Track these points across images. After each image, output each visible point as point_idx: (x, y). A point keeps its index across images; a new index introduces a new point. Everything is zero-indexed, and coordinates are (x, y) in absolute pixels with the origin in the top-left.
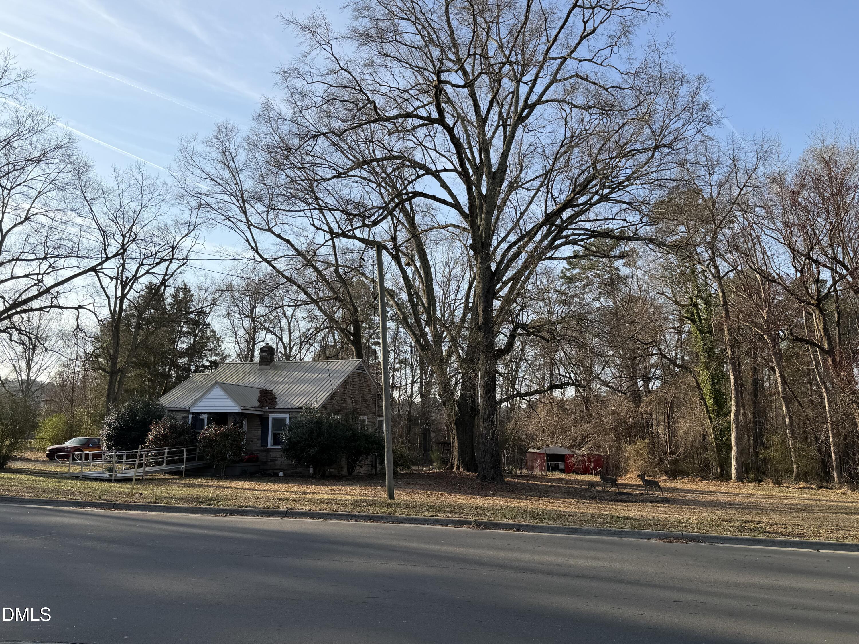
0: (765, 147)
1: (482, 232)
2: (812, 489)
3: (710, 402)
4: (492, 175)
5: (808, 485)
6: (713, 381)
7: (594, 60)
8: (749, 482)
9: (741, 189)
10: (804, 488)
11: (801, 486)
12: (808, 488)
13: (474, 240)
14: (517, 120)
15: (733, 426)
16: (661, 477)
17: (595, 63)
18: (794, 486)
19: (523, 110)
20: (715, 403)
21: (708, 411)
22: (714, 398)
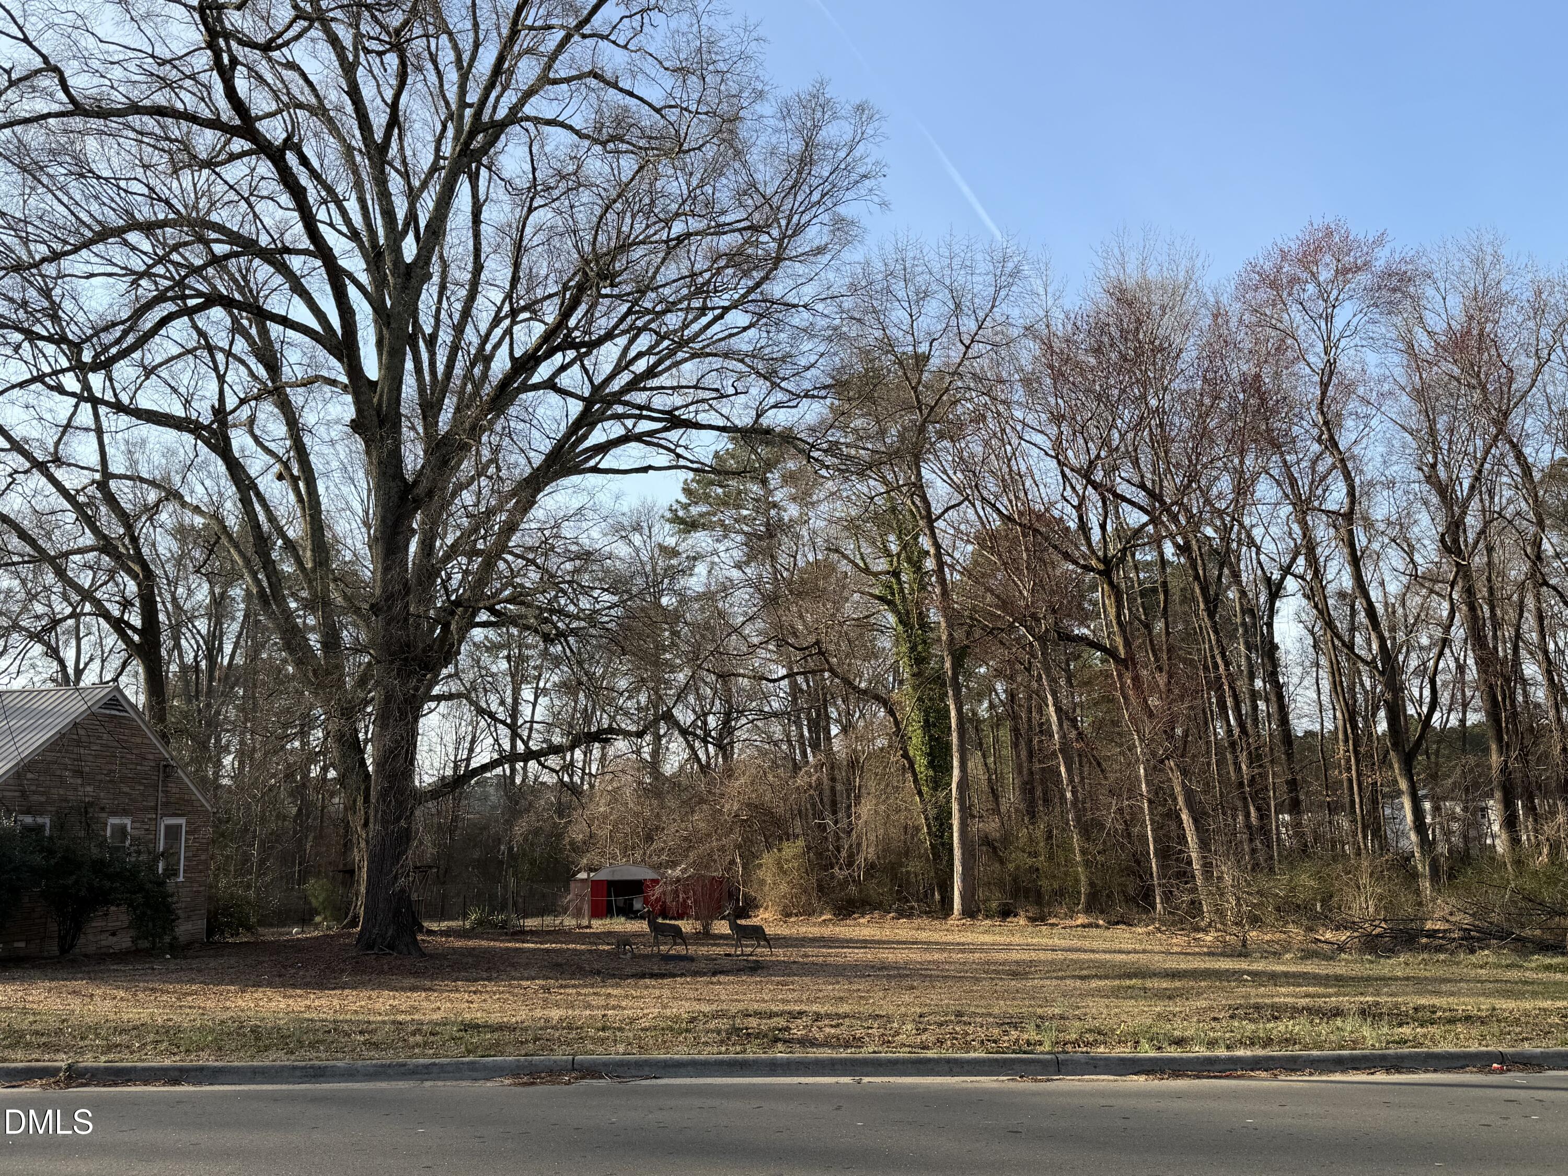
0: (1010, 265)
1: (381, 396)
2: (1097, 926)
3: (921, 762)
4: (402, 269)
5: (1091, 920)
6: (926, 721)
7: (612, 37)
8: (987, 917)
9: (968, 347)
10: (1084, 926)
11: (1079, 922)
12: (1090, 925)
13: (359, 411)
14: (459, 155)
15: (955, 807)
16: (821, 914)
17: (614, 42)
18: (1068, 922)
19: (472, 135)
20: (931, 765)
21: (916, 781)
22: (929, 754)
